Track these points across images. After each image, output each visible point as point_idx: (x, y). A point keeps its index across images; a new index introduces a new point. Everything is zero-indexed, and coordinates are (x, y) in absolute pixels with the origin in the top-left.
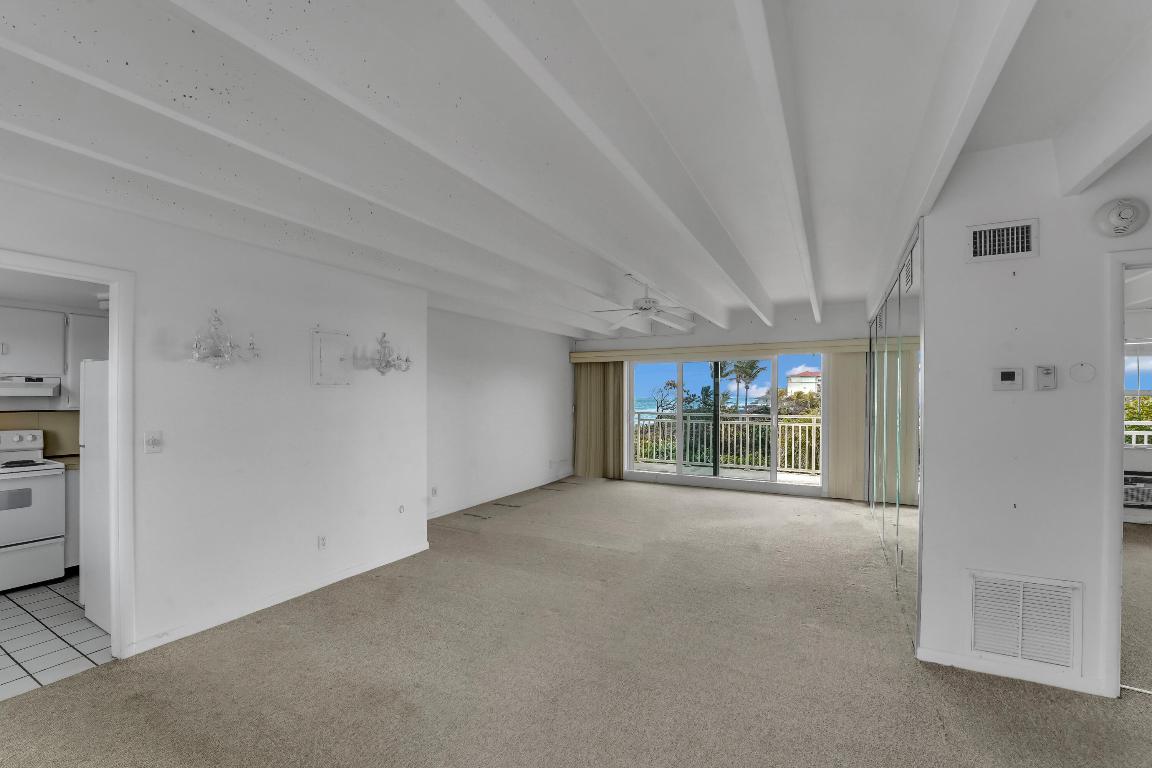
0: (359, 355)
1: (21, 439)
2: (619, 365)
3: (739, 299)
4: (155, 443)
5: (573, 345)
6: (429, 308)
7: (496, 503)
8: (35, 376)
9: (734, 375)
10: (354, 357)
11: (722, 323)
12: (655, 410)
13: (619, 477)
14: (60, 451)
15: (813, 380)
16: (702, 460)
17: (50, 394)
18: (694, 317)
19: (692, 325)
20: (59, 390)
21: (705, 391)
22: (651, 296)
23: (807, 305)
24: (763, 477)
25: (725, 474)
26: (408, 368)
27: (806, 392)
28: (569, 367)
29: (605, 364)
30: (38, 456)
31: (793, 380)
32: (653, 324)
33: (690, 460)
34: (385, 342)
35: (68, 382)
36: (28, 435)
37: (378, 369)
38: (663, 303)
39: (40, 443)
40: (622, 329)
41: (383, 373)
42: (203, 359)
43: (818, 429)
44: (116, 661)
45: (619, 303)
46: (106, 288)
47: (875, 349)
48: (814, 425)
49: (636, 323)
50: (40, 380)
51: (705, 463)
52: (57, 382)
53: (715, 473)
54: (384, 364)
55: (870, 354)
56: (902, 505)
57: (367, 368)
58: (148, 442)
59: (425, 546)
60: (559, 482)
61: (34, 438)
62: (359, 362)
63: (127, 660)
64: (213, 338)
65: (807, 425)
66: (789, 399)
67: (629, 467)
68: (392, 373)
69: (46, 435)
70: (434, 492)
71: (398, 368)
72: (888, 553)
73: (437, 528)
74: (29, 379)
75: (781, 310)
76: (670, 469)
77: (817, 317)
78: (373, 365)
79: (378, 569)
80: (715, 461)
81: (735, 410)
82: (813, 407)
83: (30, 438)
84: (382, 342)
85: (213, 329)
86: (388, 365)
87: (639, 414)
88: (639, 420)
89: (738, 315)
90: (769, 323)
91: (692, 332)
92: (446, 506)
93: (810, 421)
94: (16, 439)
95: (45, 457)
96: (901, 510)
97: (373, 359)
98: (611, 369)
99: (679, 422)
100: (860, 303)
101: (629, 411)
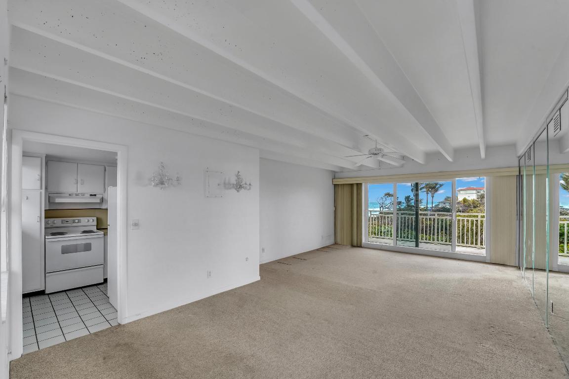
0: (227, 181)
1: (88, 221)
2: (359, 185)
3: (432, 146)
4: (136, 225)
5: (334, 175)
6: (260, 158)
7: (294, 257)
8: (93, 194)
9: (425, 190)
10: (225, 183)
11: (420, 160)
12: (379, 209)
13: (360, 246)
14: (102, 226)
15: (475, 192)
16: (408, 238)
17: (98, 201)
18: (404, 158)
19: (403, 162)
20: (102, 200)
21: (408, 199)
22: (379, 147)
23: (476, 148)
24: (447, 249)
25: (423, 246)
26: (250, 189)
27: (470, 199)
28: (332, 187)
29: (352, 185)
30: (94, 229)
31: (461, 192)
32: (380, 162)
33: (401, 237)
34: (239, 175)
35: (105, 197)
36: (91, 219)
37: (236, 189)
38: (386, 151)
39: (95, 223)
40: (362, 166)
41: (238, 191)
42: (157, 185)
43: (482, 222)
44: (119, 325)
45: (360, 151)
46: (116, 154)
47: (524, 173)
48: (479, 219)
49: (369, 162)
50: (95, 195)
51: (409, 239)
52: (101, 196)
53: (417, 245)
54: (239, 186)
55: (520, 177)
56: (550, 271)
57: (230, 189)
58: (133, 225)
59: (258, 278)
60: (328, 247)
61: (93, 220)
62: (227, 185)
63: (124, 325)
64: (160, 175)
65: (474, 219)
66: (459, 203)
67: (366, 240)
68: (242, 191)
69: (98, 219)
70: (263, 250)
71: (245, 188)
72: (537, 302)
73: (265, 269)
74: (91, 195)
75: (458, 152)
76: (389, 242)
77: (483, 154)
78: (233, 187)
79: (236, 289)
80: (417, 238)
81: (426, 209)
82: (475, 207)
83: (92, 221)
84: (238, 176)
85: (161, 171)
86: (241, 187)
87: (371, 211)
88: (371, 215)
89: (431, 156)
90: (450, 159)
91: (402, 166)
92: (268, 258)
93: (477, 216)
94: (87, 221)
95: (97, 229)
96: (551, 274)
97: (233, 184)
98: (355, 188)
99: (394, 217)
100: (513, 146)
101: (365, 210)
